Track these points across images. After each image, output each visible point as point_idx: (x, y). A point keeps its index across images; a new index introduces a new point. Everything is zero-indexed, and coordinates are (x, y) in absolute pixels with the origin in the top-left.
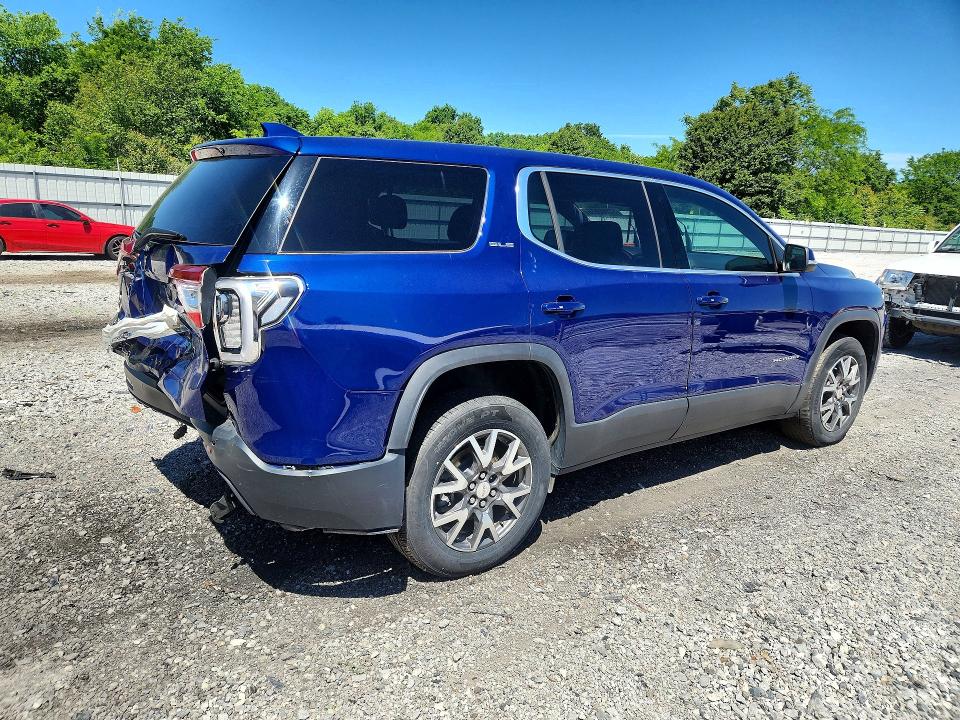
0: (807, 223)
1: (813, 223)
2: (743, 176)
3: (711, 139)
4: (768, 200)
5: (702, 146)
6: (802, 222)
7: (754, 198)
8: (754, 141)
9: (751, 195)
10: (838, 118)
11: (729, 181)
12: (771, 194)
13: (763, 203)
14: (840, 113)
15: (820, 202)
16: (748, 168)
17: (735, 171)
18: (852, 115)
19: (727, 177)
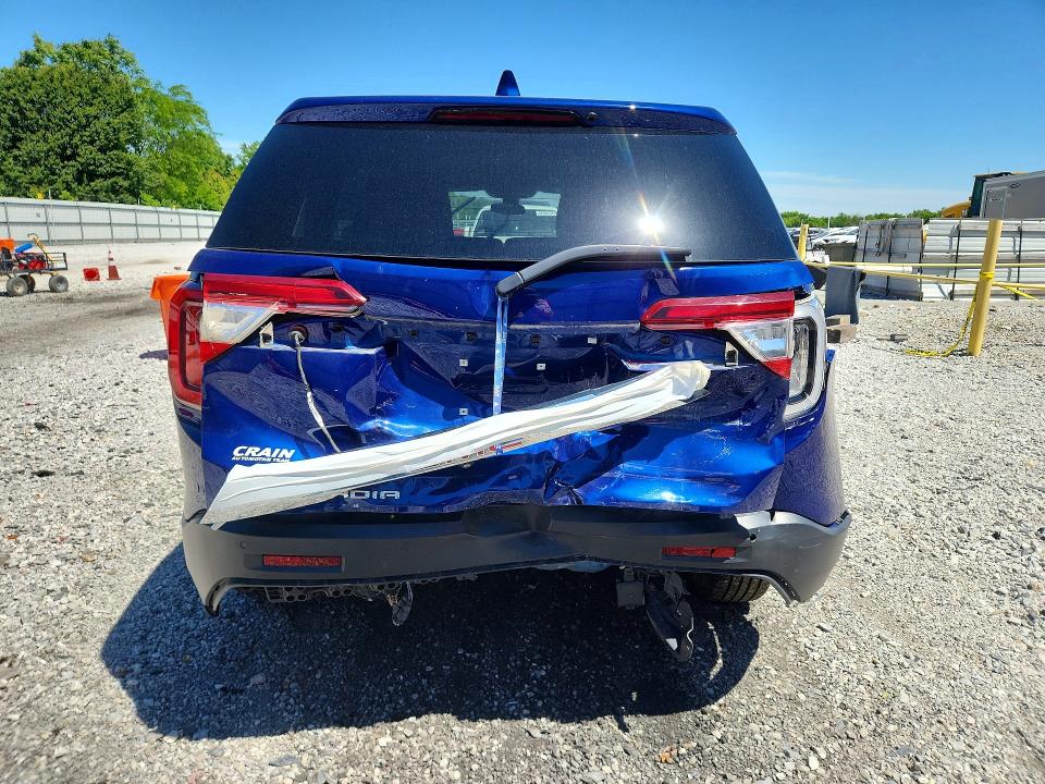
0: (174, 210)
1: (180, 210)
2: (87, 153)
3: (32, 102)
4: (126, 184)
5: (21, 112)
6: (169, 209)
7: (109, 182)
8: (91, 111)
9: (105, 176)
10: (175, 94)
11: (69, 158)
12: (127, 177)
13: (121, 187)
14: (175, 90)
15: (182, 188)
16: (92, 142)
17: (77, 147)
18: (189, 93)
19: (69, 152)
